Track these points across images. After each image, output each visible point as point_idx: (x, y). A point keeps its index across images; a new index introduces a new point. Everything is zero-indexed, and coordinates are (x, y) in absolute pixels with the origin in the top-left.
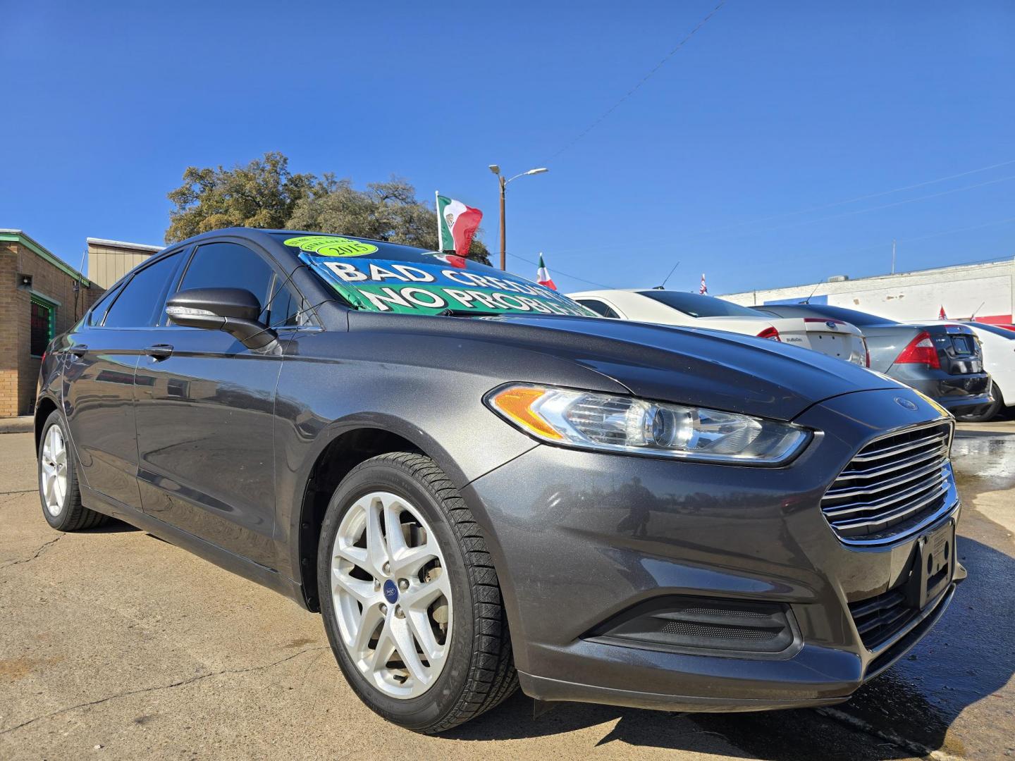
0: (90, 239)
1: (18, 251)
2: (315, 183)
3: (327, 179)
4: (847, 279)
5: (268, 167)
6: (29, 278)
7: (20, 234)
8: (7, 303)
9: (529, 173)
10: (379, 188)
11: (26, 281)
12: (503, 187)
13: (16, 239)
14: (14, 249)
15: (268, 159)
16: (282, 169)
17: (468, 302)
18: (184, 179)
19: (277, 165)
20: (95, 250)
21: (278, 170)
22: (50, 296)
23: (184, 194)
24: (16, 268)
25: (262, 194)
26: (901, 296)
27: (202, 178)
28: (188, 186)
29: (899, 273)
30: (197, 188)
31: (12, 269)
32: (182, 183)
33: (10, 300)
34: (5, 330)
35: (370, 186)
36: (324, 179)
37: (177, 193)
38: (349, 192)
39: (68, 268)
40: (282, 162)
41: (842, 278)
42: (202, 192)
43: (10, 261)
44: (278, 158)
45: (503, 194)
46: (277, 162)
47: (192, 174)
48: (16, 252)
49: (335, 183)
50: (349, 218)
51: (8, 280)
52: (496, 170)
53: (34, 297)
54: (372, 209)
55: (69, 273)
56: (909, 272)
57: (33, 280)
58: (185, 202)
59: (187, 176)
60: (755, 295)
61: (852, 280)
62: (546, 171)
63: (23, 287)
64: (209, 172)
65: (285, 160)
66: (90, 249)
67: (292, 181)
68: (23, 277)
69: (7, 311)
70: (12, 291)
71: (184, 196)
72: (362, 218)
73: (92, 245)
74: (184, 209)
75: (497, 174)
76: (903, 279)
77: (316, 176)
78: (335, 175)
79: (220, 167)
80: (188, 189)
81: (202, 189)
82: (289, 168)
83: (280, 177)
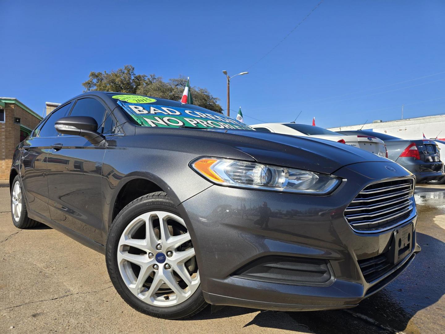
0: (47, 103)
1: (14, 108)
2: (146, 78)
3: (152, 77)
4: (381, 121)
5: (126, 72)
6: (19, 119)
7: (15, 100)
8: (9, 130)
9: (240, 74)
10: (174, 81)
11: (18, 120)
12: (229, 80)
13: (13, 102)
14: (12, 106)
15: (126, 68)
16: (132, 73)
17: (195, 124)
18: (89, 77)
19: (130, 71)
20: (49, 107)
21: (130, 73)
22: (29, 127)
23: (89, 84)
24: (14, 115)
25: (123, 84)
26: (406, 129)
27: (97, 76)
28: (91, 80)
29: (404, 119)
30: (95, 81)
31: (12, 115)
32: (88, 79)
33: (11, 129)
34: (8, 142)
35: (170, 80)
36: (150, 77)
37: (86, 83)
38: (161, 82)
39: (37, 115)
40: (132, 69)
41: (379, 121)
42: (97, 83)
43: (11, 112)
44: (130, 68)
45: (229, 83)
46: (130, 69)
47: (93, 75)
48: (13, 108)
49: (155, 79)
50: (161, 94)
51: (9, 120)
52: (225, 73)
53: (21, 127)
54: (171, 90)
55: (38, 117)
56: (409, 119)
57: (21, 120)
58: (90, 87)
59: (91, 76)
60: (340, 129)
61: (383, 122)
62: (248, 73)
63: (16, 123)
64: (100, 74)
65: (133, 69)
66: (47, 107)
67: (136, 78)
68: (17, 119)
69: (9, 133)
70: (12, 125)
72: (166, 94)
73: (48, 105)
74: (89, 90)
75: (226, 74)
76: (406, 122)
77: (147, 76)
78: (155, 75)
79: (105, 72)
80: (91, 81)
81: (97, 81)
82: (135, 72)
83: (131, 76)
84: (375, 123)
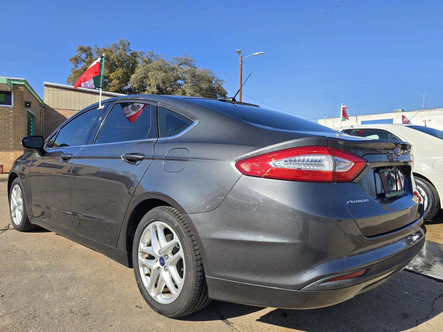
0: (45, 83)
1: (24, 89)
2: (144, 56)
3: (150, 54)
4: (403, 111)
5: (121, 47)
6: (30, 103)
7: (25, 81)
8: (18, 116)
9: (255, 54)
10: (178, 59)
11: (28, 105)
12: (241, 61)
13: (23, 83)
14: (22, 88)
15: (120, 42)
16: (127, 48)
18: (77, 51)
19: (125, 46)
20: (48, 88)
21: (126, 48)
22: (33, 112)
23: (77, 59)
24: (23, 98)
25: (119, 61)
26: (430, 120)
27: (86, 51)
28: (79, 55)
29: (429, 109)
30: (83, 56)
31: (21, 98)
32: (76, 53)
33: (19, 114)
34: (17, 129)
35: (173, 58)
36: (148, 54)
37: (73, 59)
38: (163, 61)
39: (39, 97)
40: (127, 44)
41: (401, 110)
42: (86, 58)
43: (20, 94)
44: (126, 42)
45: (242, 64)
46: (125, 44)
47: (82, 49)
48: (23, 90)
49: (154, 56)
50: (164, 74)
51: (19, 104)
52: (239, 52)
53: (29, 112)
54: (173, 69)
55: (39, 100)
56: (434, 109)
57: (32, 104)
58: (78, 63)
59: (79, 50)
60: (357, 118)
61: (406, 112)
62: (264, 53)
63: (26, 107)
64: (90, 48)
65: (129, 44)
66: (45, 87)
67: (133, 54)
68: (27, 103)
69: (18, 119)
70: (21, 110)
71: (77, 60)
72: (170, 75)
73: (46, 85)
74: (77, 66)
75: (239, 54)
76: (431, 112)
77: (145, 52)
78: (154, 52)
79: (96, 46)
80: (79, 57)
81: (86, 57)
82: (131, 47)
83: (126, 52)
84: (395, 112)
